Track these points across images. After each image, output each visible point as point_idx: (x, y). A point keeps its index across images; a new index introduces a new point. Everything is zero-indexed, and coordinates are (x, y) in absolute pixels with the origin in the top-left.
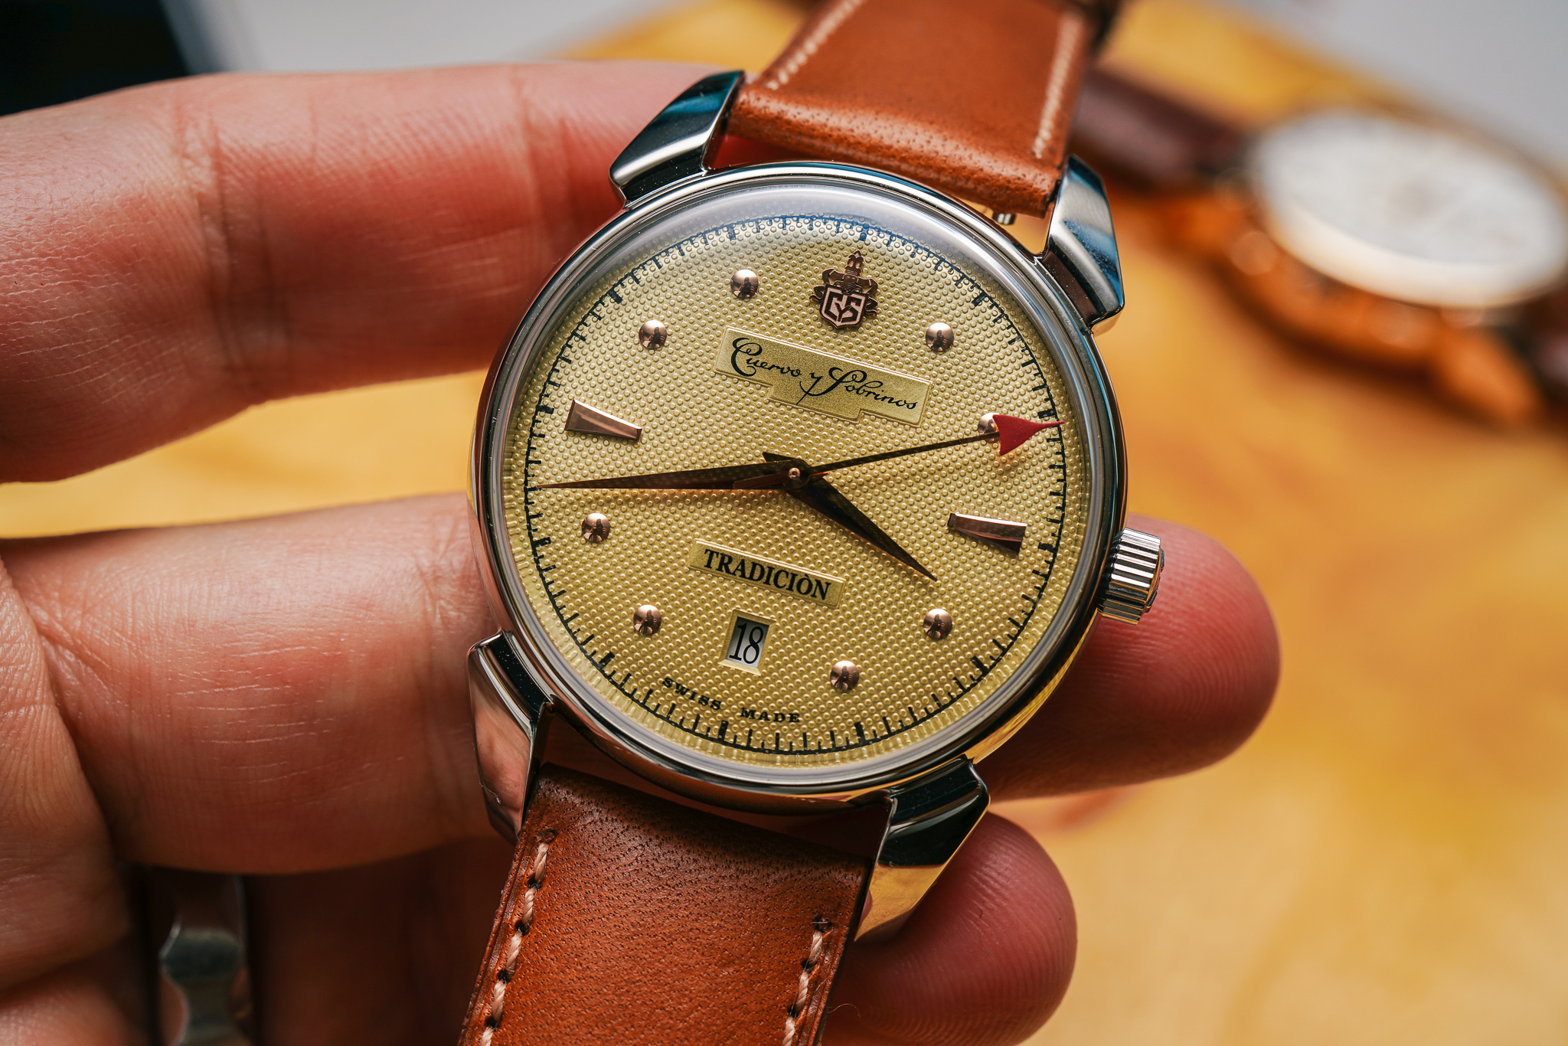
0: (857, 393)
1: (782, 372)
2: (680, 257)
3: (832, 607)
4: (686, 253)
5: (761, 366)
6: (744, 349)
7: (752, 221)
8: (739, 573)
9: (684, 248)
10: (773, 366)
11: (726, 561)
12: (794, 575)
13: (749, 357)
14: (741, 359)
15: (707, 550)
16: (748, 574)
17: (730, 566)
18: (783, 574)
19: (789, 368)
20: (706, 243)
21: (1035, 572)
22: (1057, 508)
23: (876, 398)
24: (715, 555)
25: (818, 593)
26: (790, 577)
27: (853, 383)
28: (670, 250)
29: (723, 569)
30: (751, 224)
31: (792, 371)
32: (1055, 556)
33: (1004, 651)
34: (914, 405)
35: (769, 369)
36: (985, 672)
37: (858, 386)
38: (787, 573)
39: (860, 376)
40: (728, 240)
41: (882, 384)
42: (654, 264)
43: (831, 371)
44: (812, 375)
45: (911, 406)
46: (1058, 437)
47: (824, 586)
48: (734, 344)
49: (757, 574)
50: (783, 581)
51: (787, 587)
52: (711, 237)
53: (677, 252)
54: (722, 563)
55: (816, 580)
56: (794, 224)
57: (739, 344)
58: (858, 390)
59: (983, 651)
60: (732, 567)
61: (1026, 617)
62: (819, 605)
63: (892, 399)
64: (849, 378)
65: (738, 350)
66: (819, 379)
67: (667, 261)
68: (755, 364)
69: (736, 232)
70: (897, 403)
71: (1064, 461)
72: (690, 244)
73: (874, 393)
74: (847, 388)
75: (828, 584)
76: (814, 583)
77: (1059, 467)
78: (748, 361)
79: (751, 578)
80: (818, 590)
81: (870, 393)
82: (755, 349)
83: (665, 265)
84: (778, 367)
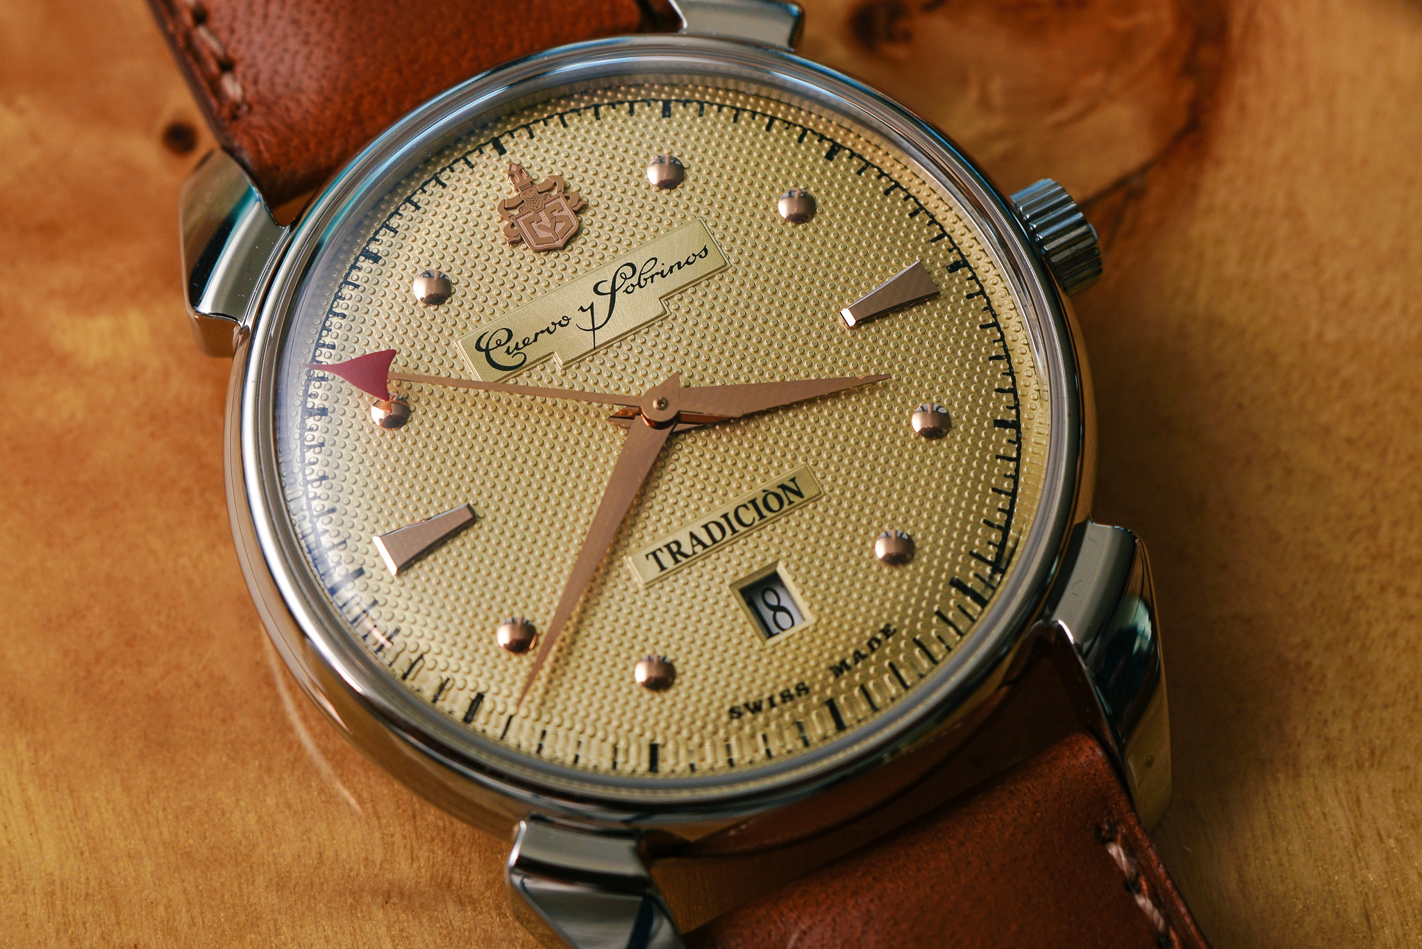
0: (641, 287)
1: (551, 333)
2: (343, 322)
3: (816, 499)
4: (345, 312)
5: (525, 345)
6: (492, 344)
7: (381, 229)
8: (699, 549)
9: (338, 310)
10: (537, 335)
11: (674, 547)
12: (753, 502)
13: (505, 348)
14: (499, 356)
15: (647, 556)
16: (708, 541)
17: (683, 550)
18: (741, 511)
19: (553, 323)
20: (357, 286)
21: (970, 296)
22: (929, 224)
23: (663, 276)
24: (658, 553)
25: (793, 497)
26: (750, 506)
27: (628, 282)
28: (328, 324)
29: (679, 557)
30: (382, 232)
31: (560, 323)
32: (971, 269)
33: (1013, 391)
34: (705, 250)
35: (535, 340)
36: (1016, 425)
37: (634, 280)
38: (745, 506)
39: (628, 271)
40: (374, 266)
41: (656, 259)
42: (324, 350)
43: (596, 289)
44: (582, 309)
45: (703, 254)
46: (864, 164)
47: (792, 485)
48: (478, 348)
49: (717, 534)
50: (748, 516)
51: (757, 518)
52: (355, 277)
53: (335, 320)
54: (673, 554)
55: (779, 487)
56: (422, 197)
57: (483, 345)
58: (639, 284)
59: (996, 408)
60: (687, 549)
61: (1001, 344)
62: (802, 506)
63: (679, 263)
64: (619, 281)
65: (487, 351)
66: (592, 307)
67: (334, 335)
68: (517, 348)
69: (375, 251)
70: (687, 263)
71: (892, 180)
72: (341, 302)
73: (657, 273)
74: (626, 291)
75: (793, 480)
76: (780, 491)
77: (892, 188)
78: (508, 352)
79: (715, 541)
80: (789, 494)
81: (652, 277)
82: (503, 336)
83: (336, 342)
84: (542, 332)
